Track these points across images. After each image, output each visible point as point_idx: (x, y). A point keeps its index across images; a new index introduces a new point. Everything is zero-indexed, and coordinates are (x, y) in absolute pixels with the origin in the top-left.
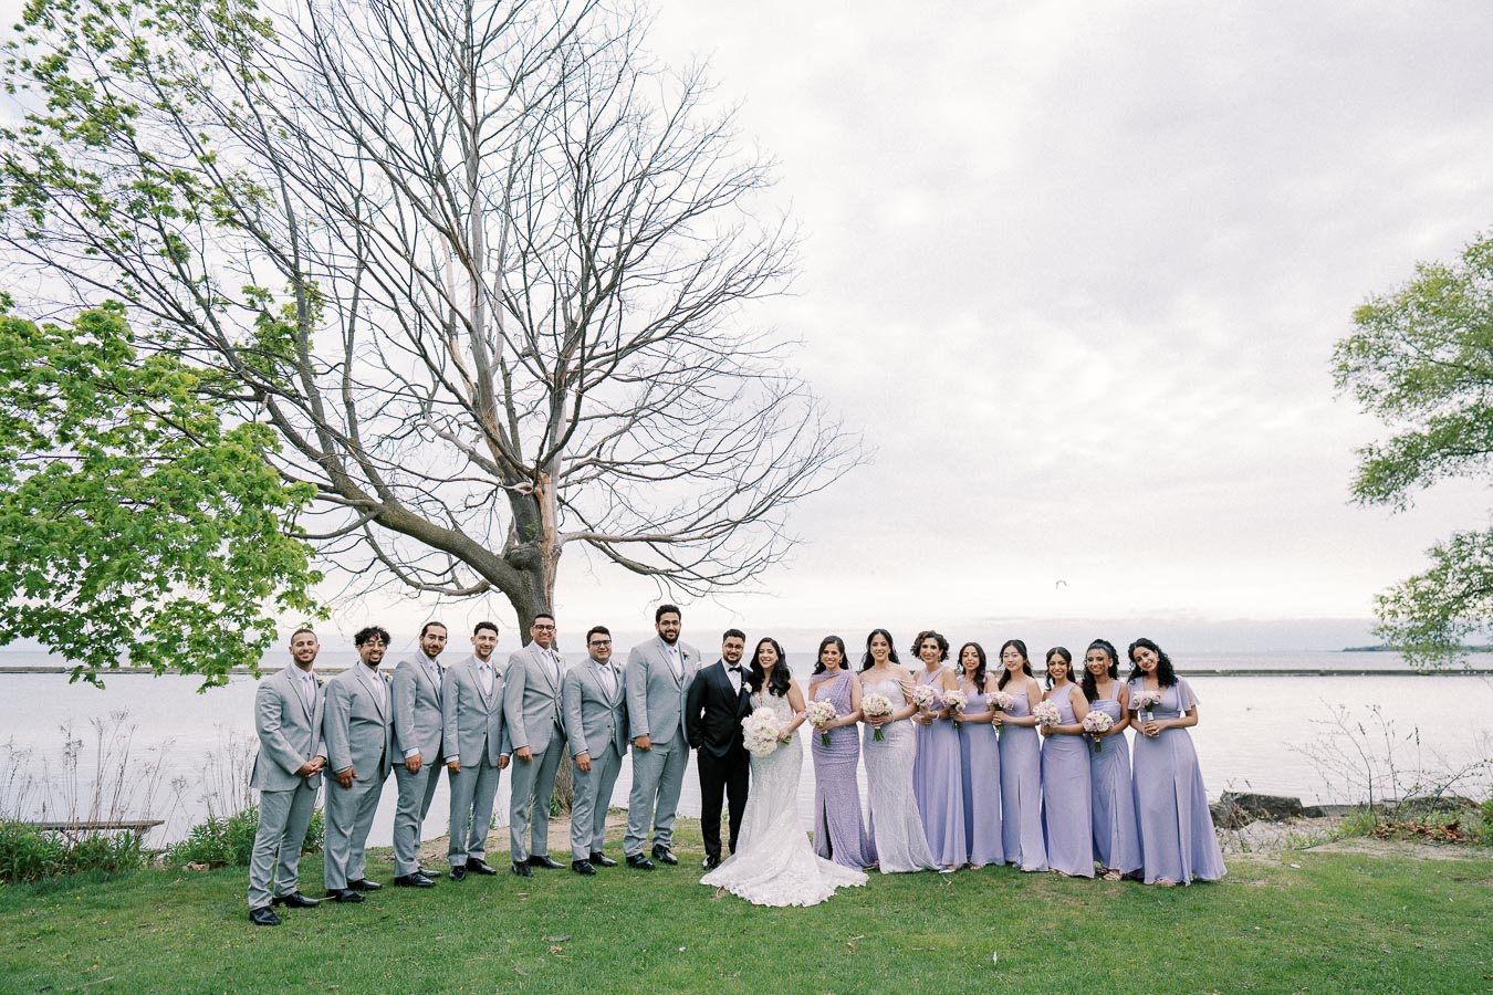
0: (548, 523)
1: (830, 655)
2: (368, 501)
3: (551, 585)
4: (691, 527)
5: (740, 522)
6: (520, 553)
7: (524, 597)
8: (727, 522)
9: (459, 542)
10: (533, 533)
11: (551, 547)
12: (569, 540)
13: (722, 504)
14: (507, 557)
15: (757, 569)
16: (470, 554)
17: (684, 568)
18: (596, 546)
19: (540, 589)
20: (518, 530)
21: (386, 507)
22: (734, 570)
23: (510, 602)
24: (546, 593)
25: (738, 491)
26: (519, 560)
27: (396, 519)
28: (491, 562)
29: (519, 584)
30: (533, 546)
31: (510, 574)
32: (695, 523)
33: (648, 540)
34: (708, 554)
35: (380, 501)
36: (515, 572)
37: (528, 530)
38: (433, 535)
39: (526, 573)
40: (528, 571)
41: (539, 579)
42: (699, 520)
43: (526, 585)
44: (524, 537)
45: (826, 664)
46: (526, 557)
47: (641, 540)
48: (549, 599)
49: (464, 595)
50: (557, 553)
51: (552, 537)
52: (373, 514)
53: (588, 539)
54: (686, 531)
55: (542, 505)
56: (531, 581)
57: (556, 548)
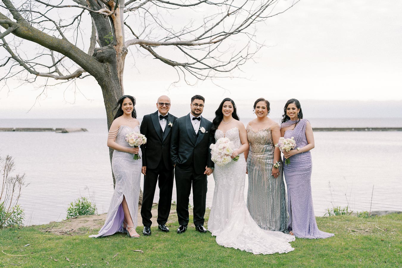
0: (119, 34)
1: (291, 110)
2: (8, 21)
3: (121, 72)
4: (201, 36)
5: (232, 33)
6: (103, 53)
7: (106, 79)
8: (224, 34)
9: (66, 46)
10: (109, 40)
11: (121, 48)
12: (131, 44)
13: (219, 23)
14: (95, 55)
15: (241, 63)
16: (73, 53)
17: (198, 61)
18: (146, 48)
19: (115, 74)
20: (100, 38)
21: (19, 25)
22: (225, 64)
23: (98, 83)
24: (119, 77)
25: (228, 15)
26: (102, 57)
27: (26, 32)
28: (85, 58)
29: (103, 71)
30: (110, 48)
31: (97, 65)
32: (204, 34)
33: (177, 44)
34: (208, 54)
35: (15, 21)
36: (100, 64)
37: (106, 39)
38: (49, 42)
39: (107, 65)
40: (108, 64)
41: (115, 68)
42: (206, 32)
43: (107, 72)
44: (103, 43)
45: (289, 116)
46: (106, 55)
47: (173, 44)
48: (121, 80)
49: (65, 79)
50: (125, 52)
51: (122, 42)
52: (12, 29)
53: (141, 44)
54: (198, 39)
55: (115, 23)
56: (110, 69)
57: (124, 49)
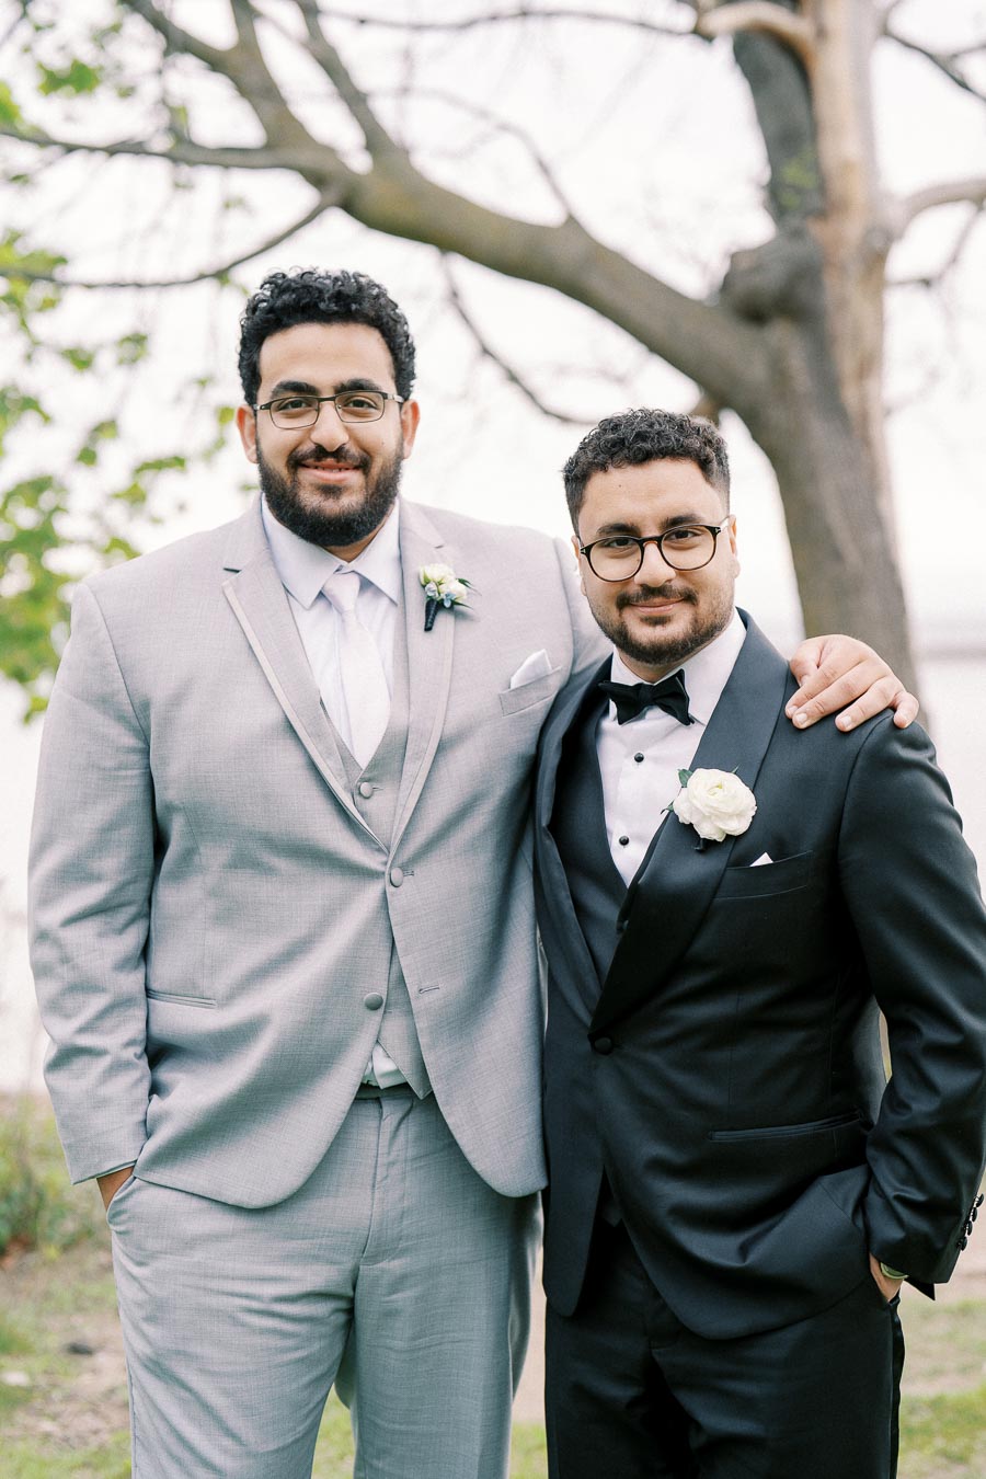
6: (755, 266)
7: (776, 415)
9: (566, 255)
10: (800, 196)
16: (597, 283)
19: (828, 386)
24: (850, 395)
26: (752, 293)
30: (794, 237)
36: (744, 332)
37: (794, 185)
40: (783, 328)
41: (821, 351)
43: (779, 373)
46: (770, 280)
48: (865, 420)
51: (857, 191)
52: (333, 195)
56: (797, 360)
57: (869, 231)
